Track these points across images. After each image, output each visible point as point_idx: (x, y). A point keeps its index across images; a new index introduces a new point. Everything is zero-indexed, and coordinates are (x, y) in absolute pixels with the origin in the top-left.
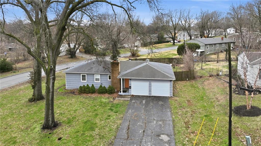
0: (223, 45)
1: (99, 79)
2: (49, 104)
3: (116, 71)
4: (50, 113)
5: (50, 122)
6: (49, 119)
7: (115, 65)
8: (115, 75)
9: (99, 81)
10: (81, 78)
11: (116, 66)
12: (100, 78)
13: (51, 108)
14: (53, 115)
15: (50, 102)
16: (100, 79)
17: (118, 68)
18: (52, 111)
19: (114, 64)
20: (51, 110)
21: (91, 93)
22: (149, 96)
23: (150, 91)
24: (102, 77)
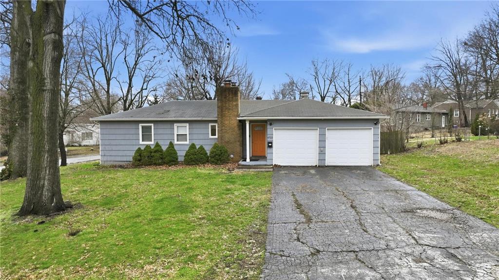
0: (428, 117)
1: (186, 135)
2: (42, 133)
3: (229, 109)
4: (45, 164)
5: (46, 193)
6: (42, 183)
7: (229, 94)
8: (227, 122)
9: (186, 141)
10: (139, 134)
11: (231, 96)
12: (188, 133)
13: (47, 148)
14: (55, 172)
15: (45, 125)
16: (188, 135)
17: (235, 103)
18: (51, 156)
19: (225, 91)
20: (48, 152)
21: (167, 164)
22: (320, 165)
23: (322, 152)
24: (195, 131)
